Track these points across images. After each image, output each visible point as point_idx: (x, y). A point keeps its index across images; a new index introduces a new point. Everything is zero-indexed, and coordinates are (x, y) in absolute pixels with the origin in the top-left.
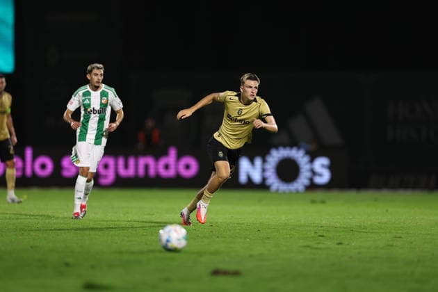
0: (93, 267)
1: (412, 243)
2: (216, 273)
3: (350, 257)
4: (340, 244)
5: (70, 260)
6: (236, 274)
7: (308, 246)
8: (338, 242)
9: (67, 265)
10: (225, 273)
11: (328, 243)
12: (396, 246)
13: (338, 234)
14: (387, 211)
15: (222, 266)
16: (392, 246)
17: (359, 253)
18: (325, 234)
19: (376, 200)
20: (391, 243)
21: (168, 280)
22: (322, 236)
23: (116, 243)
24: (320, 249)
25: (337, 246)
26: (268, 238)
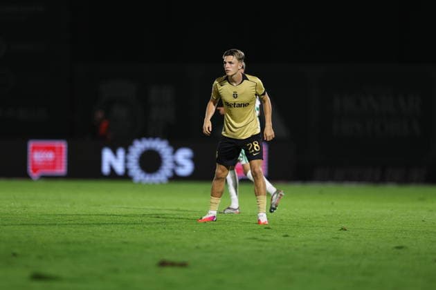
0: (40, 257)
1: (358, 235)
2: (163, 264)
3: (297, 249)
4: (287, 236)
5: (17, 251)
6: (183, 265)
7: (254, 239)
8: (285, 234)
9: (14, 255)
10: (172, 264)
11: (275, 236)
12: (342, 239)
13: (284, 227)
14: (333, 203)
15: (168, 258)
16: (337, 238)
17: (305, 246)
18: (271, 227)
19: (321, 193)
20: (336, 235)
21: (116, 271)
22: (269, 228)
23: (64, 234)
24: (266, 241)
25: (282, 238)
26: (215, 230)
